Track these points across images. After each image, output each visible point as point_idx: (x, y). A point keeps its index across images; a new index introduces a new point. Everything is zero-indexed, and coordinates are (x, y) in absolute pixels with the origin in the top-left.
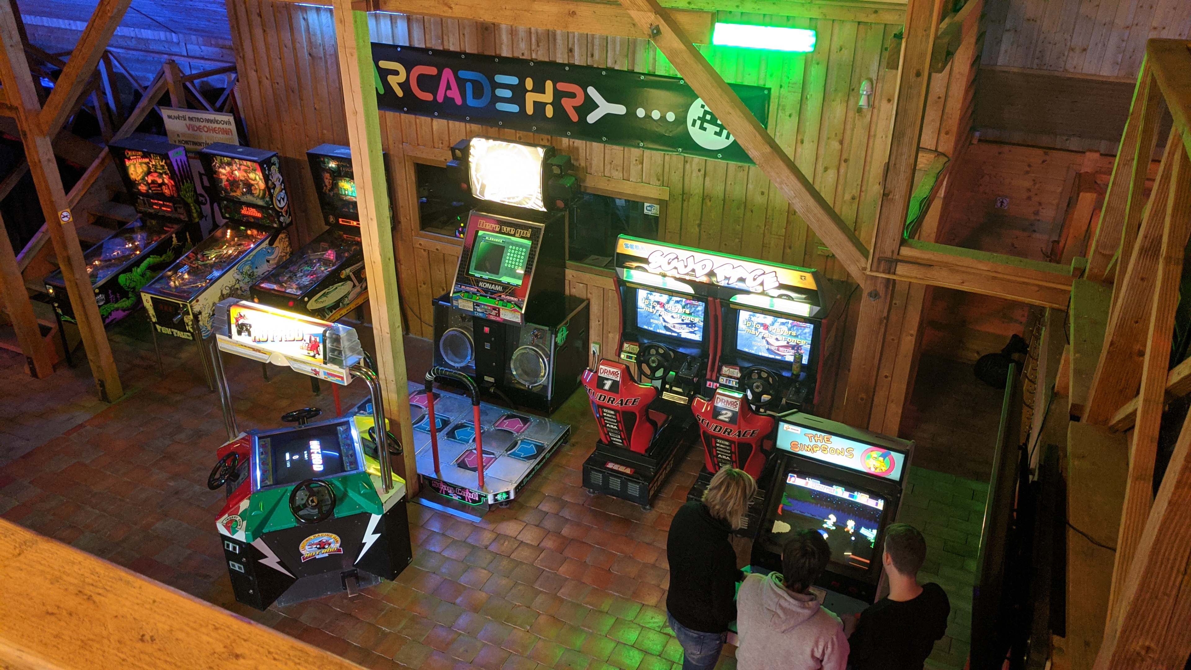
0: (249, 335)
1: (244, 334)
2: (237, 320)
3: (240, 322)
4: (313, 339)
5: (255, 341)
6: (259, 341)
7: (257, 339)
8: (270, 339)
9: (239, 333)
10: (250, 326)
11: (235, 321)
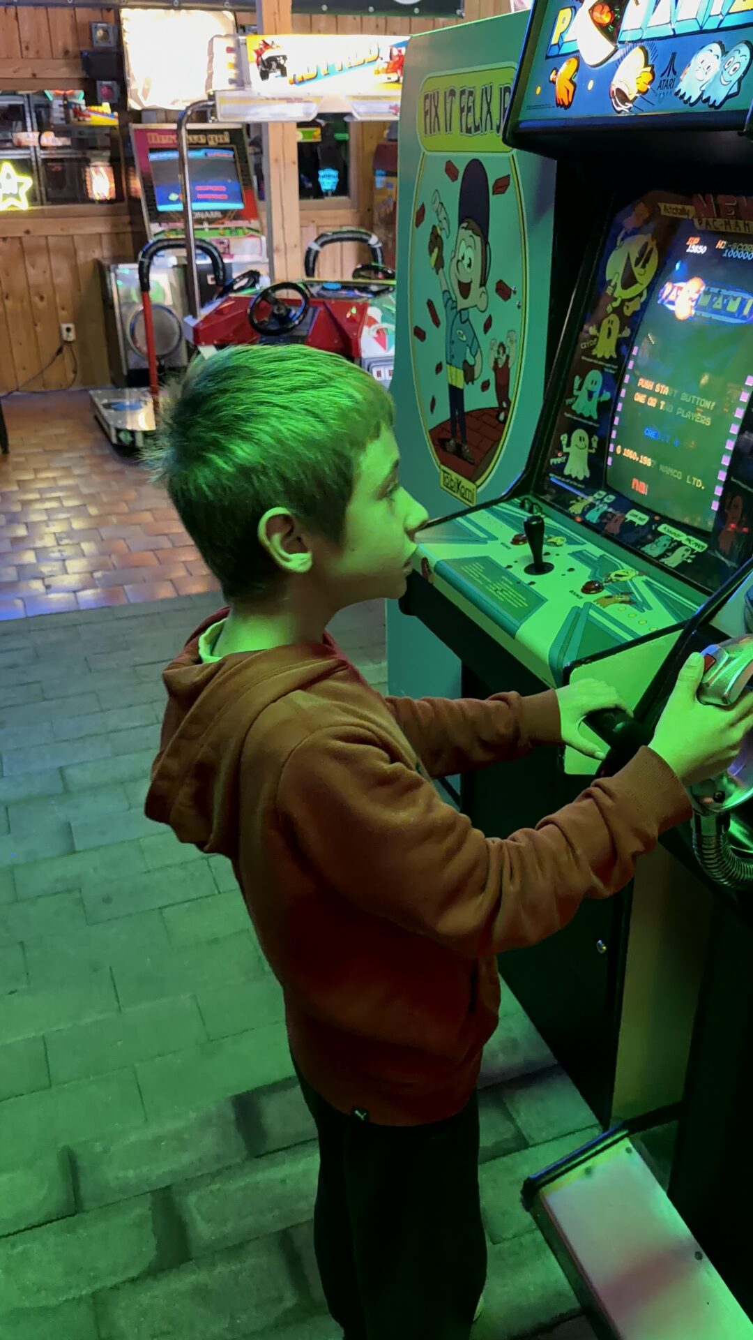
0: (284, 73)
1: (274, 75)
2: (259, 53)
3: (265, 56)
4: (395, 52)
5: (294, 82)
6: (303, 81)
7: (299, 78)
8: (323, 71)
9: (264, 75)
10: (285, 58)
11: (255, 56)
